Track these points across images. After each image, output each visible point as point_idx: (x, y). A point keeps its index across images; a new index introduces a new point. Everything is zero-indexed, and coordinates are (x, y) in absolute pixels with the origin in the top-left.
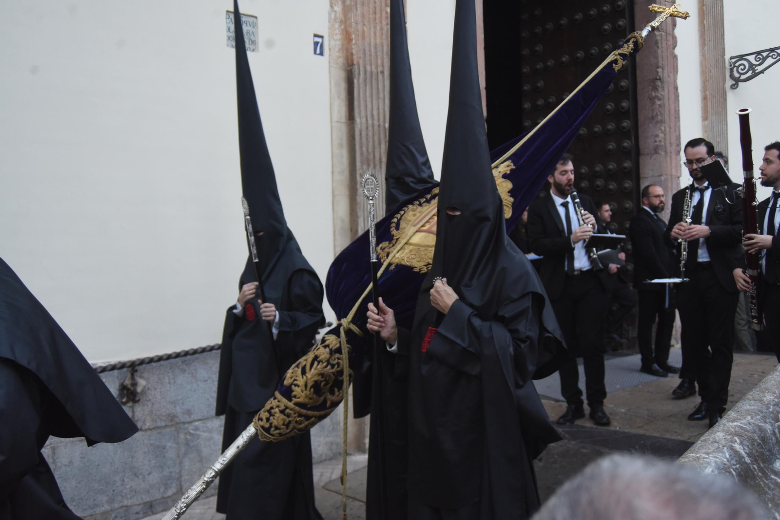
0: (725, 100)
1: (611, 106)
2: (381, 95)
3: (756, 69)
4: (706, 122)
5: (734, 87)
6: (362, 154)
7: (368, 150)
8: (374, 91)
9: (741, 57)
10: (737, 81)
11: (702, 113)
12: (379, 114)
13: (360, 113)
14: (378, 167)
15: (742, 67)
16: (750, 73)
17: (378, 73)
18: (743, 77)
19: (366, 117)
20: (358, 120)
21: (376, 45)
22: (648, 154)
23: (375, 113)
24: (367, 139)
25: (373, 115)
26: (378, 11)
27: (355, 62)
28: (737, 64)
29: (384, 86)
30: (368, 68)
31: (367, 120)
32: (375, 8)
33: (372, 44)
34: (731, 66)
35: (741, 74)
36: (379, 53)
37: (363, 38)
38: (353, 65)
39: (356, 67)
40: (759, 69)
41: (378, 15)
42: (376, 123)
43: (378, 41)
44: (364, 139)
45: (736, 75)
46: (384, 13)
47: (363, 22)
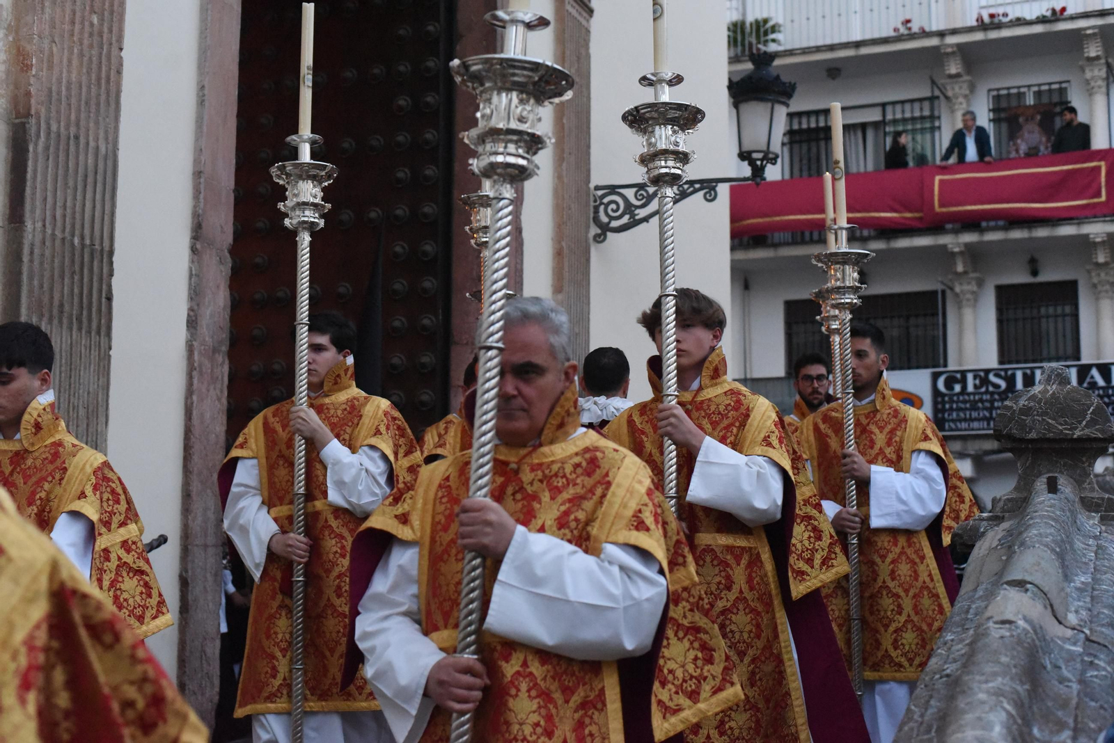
0: (588, 260)
1: (403, 248)
2: (71, 183)
3: (637, 212)
4: (560, 297)
5: (600, 238)
6: (31, 291)
7: (41, 286)
8: (60, 172)
9: (613, 189)
10: (605, 229)
11: (553, 279)
12: (64, 216)
13: (33, 211)
14: (55, 322)
15: (614, 206)
16: (625, 219)
17: (69, 138)
18: (614, 224)
19: (44, 221)
20: (29, 225)
21: (69, 83)
22: (467, 344)
23: (59, 213)
24: (42, 263)
25: (54, 217)
26: (78, 20)
27: (33, 112)
28: (606, 200)
29: (77, 164)
30: (54, 127)
31: (44, 226)
32: (74, 12)
33: (64, 81)
34: (595, 201)
35: (612, 218)
36: (73, 101)
37: (50, 68)
38: (28, 115)
39: (33, 121)
40: (642, 213)
41: (77, 27)
42: (58, 233)
43: (74, 77)
44: (36, 263)
45: (605, 219)
46: (87, 24)
47: (52, 37)
